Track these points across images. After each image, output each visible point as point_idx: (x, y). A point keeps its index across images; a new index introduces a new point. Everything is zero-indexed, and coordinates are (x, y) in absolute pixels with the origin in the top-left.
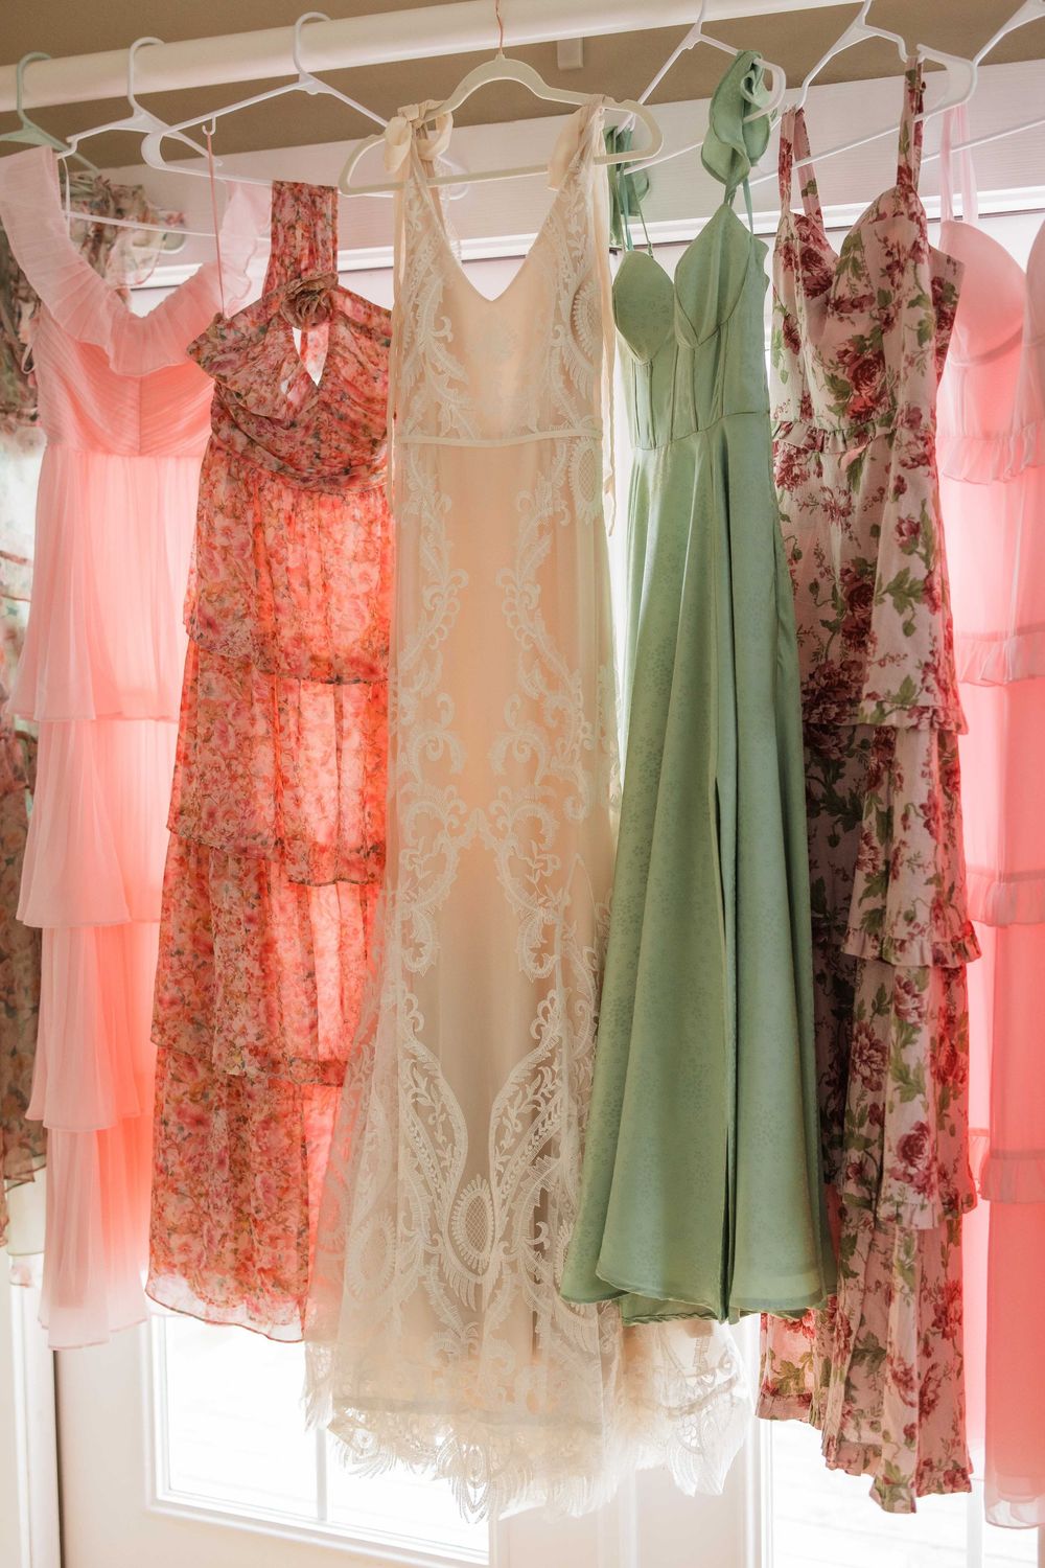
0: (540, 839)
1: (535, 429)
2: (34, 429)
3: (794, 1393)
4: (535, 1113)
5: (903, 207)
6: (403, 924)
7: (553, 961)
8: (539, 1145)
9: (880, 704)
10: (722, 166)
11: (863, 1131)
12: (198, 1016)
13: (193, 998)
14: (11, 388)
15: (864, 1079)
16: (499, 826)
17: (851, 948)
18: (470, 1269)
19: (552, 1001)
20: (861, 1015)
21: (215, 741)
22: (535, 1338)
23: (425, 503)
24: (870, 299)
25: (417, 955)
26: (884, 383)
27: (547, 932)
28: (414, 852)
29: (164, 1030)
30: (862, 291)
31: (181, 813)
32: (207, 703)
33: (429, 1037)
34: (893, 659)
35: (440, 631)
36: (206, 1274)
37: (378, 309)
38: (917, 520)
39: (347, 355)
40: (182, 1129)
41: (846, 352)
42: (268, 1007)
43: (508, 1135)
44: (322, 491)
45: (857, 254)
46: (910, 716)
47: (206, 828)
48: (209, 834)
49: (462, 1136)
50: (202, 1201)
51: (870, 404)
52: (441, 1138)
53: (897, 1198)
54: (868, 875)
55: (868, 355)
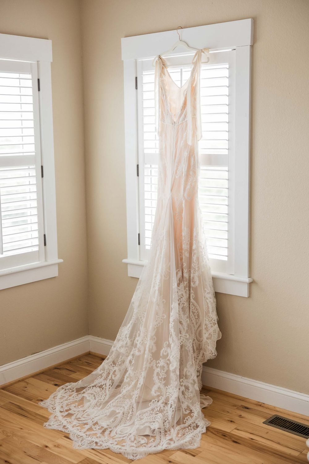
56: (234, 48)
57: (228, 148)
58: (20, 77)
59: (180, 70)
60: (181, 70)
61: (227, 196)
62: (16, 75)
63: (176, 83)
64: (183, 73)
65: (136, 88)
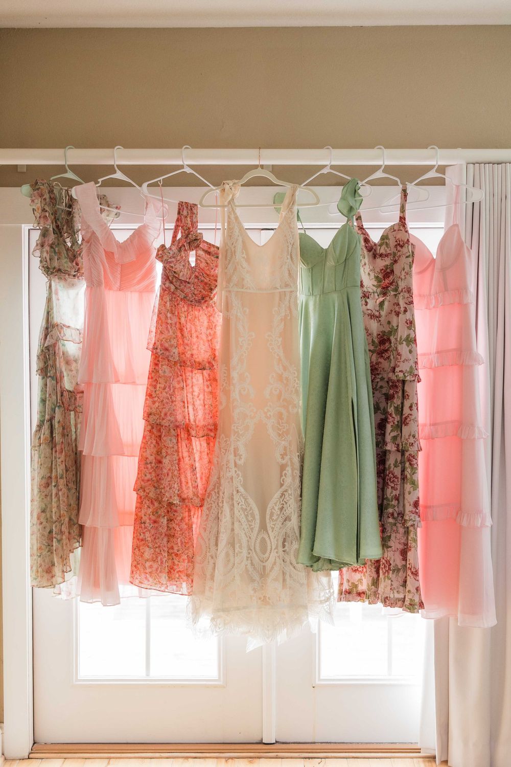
0: (282, 419)
1: (279, 288)
2: (75, 280)
3: (355, 592)
4: (283, 507)
5: (402, 228)
6: (234, 448)
7: (287, 458)
8: (284, 518)
9: (404, 374)
10: (345, 212)
11: (393, 503)
12: (156, 485)
13: (154, 479)
14: (66, 265)
15: (392, 487)
16: (268, 415)
17: (388, 447)
18: (261, 561)
19: (288, 471)
20: (390, 467)
21: (167, 389)
22: (284, 580)
23: (239, 311)
24: (391, 254)
25: (240, 459)
26: (394, 279)
27: (285, 448)
28: (238, 425)
29: (145, 490)
30: (389, 252)
31: (150, 414)
32: (164, 376)
33: (245, 486)
34: (407, 360)
35: (245, 352)
36: (160, 574)
37: (213, 246)
38: (411, 320)
39: (202, 260)
40: (150, 524)
41: (383, 269)
42: (180, 480)
43: (275, 515)
44: (195, 305)
45: (387, 241)
46: (413, 377)
47: (163, 419)
48: (164, 421)
49: (258, 517)
50: (157, 550)
51: (388, 285)
52: (250, 519)
53: (414, 519)
54: (392, 426)
55: (388, 271)
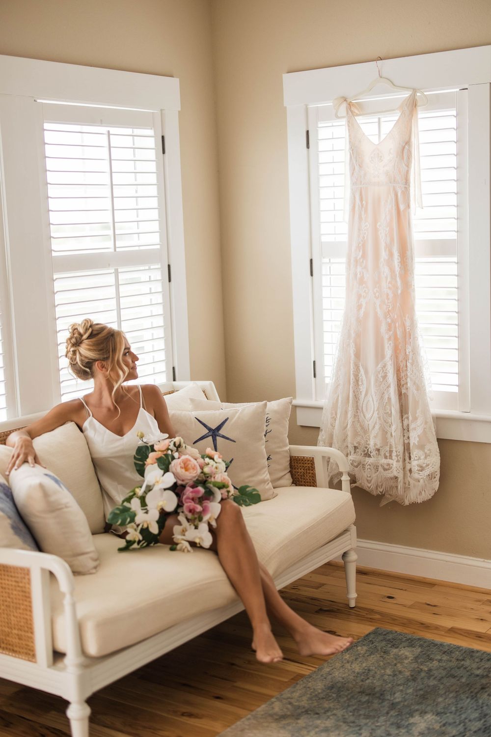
0: (388, 299)
4: (386, 376)
7: (391, 333)
8: (387, 385)
16: (377, 296)
18: (366, 419)
19: (390, 344)
27: (389, 325)
43: (378, 382)
49: (365, 382)
52: (360, 383)
56: (466, 87)
57: (456, 230)
58: (135, 134)
59: (377, 120)
60: (379, 119)
61: (457, 299)
62: (129, 131)
63: (371, 138)
64: (382, 124)
65: (308, 147)
